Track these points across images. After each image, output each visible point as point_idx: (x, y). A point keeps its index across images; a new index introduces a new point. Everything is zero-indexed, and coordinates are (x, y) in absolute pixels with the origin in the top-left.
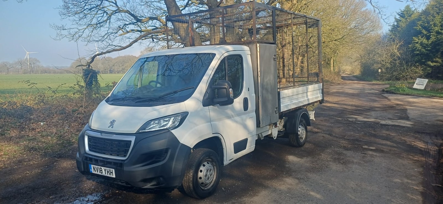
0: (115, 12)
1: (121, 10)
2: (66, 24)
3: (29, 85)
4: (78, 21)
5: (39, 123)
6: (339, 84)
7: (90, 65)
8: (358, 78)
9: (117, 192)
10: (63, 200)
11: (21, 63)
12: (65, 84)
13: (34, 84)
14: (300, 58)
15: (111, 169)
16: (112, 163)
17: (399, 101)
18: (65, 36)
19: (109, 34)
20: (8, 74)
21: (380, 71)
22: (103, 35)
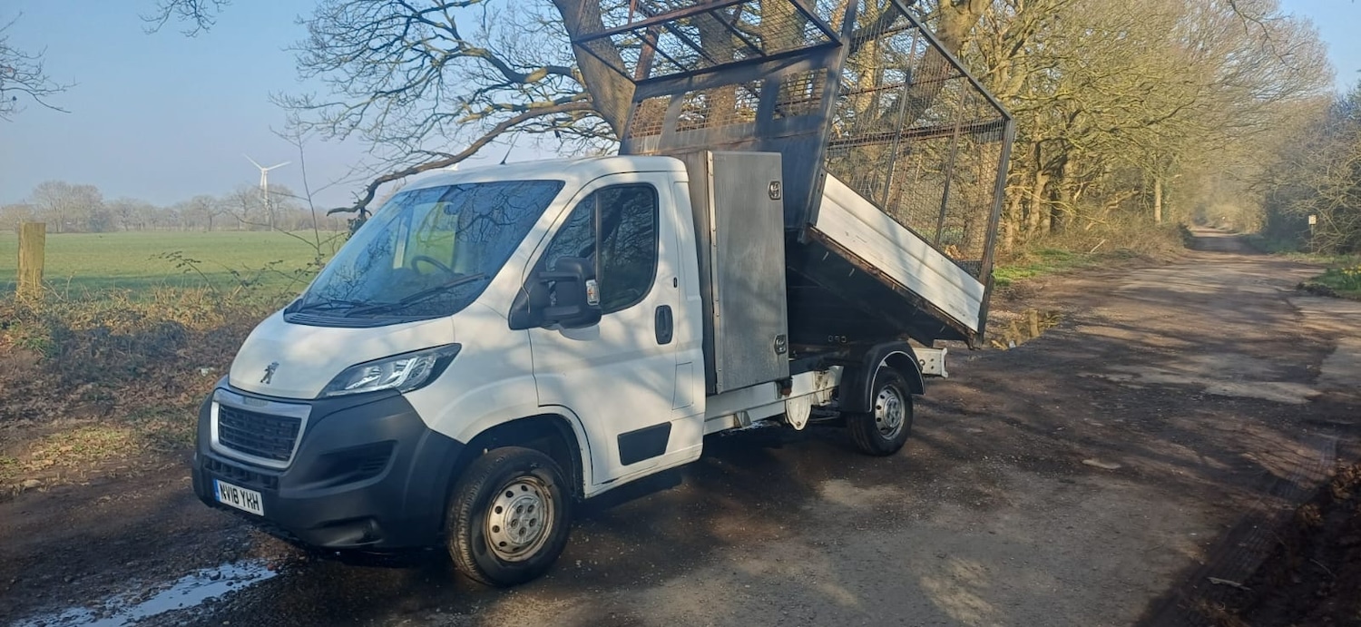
0: (450, 55)
1: (468, 50)
2: (315, 93)
3: (180, 265)
4: (347, 84)
5: (199, 368)
6: (1168, 263)
7: (367, 207)
8: (1248, 245)
9: (302, 558)
10: (154, 572)
11: (244, 200)
12: (281, 261)
13: (193, 264)
14: (1042, 180)
15: (255, 493)
16: (258, 476)
17: (1342, 321)
18: (310, 126)
19: (439, 116)
20: (210, 230)
21: (1314, 222)
22: (420, 122)
